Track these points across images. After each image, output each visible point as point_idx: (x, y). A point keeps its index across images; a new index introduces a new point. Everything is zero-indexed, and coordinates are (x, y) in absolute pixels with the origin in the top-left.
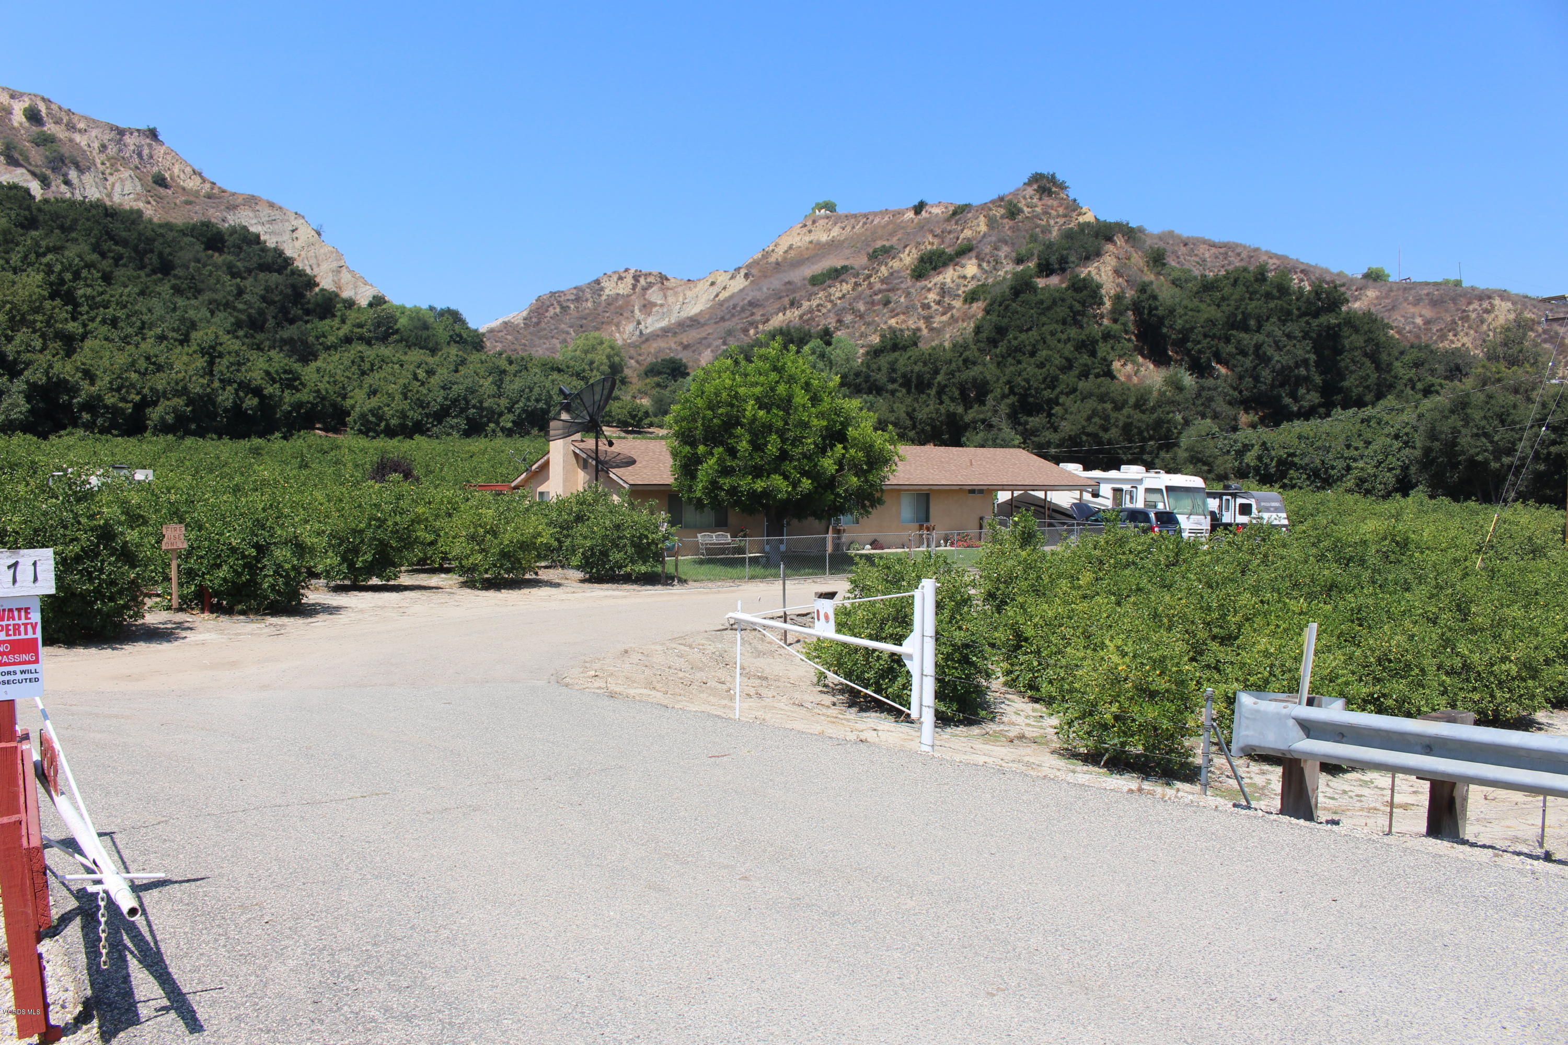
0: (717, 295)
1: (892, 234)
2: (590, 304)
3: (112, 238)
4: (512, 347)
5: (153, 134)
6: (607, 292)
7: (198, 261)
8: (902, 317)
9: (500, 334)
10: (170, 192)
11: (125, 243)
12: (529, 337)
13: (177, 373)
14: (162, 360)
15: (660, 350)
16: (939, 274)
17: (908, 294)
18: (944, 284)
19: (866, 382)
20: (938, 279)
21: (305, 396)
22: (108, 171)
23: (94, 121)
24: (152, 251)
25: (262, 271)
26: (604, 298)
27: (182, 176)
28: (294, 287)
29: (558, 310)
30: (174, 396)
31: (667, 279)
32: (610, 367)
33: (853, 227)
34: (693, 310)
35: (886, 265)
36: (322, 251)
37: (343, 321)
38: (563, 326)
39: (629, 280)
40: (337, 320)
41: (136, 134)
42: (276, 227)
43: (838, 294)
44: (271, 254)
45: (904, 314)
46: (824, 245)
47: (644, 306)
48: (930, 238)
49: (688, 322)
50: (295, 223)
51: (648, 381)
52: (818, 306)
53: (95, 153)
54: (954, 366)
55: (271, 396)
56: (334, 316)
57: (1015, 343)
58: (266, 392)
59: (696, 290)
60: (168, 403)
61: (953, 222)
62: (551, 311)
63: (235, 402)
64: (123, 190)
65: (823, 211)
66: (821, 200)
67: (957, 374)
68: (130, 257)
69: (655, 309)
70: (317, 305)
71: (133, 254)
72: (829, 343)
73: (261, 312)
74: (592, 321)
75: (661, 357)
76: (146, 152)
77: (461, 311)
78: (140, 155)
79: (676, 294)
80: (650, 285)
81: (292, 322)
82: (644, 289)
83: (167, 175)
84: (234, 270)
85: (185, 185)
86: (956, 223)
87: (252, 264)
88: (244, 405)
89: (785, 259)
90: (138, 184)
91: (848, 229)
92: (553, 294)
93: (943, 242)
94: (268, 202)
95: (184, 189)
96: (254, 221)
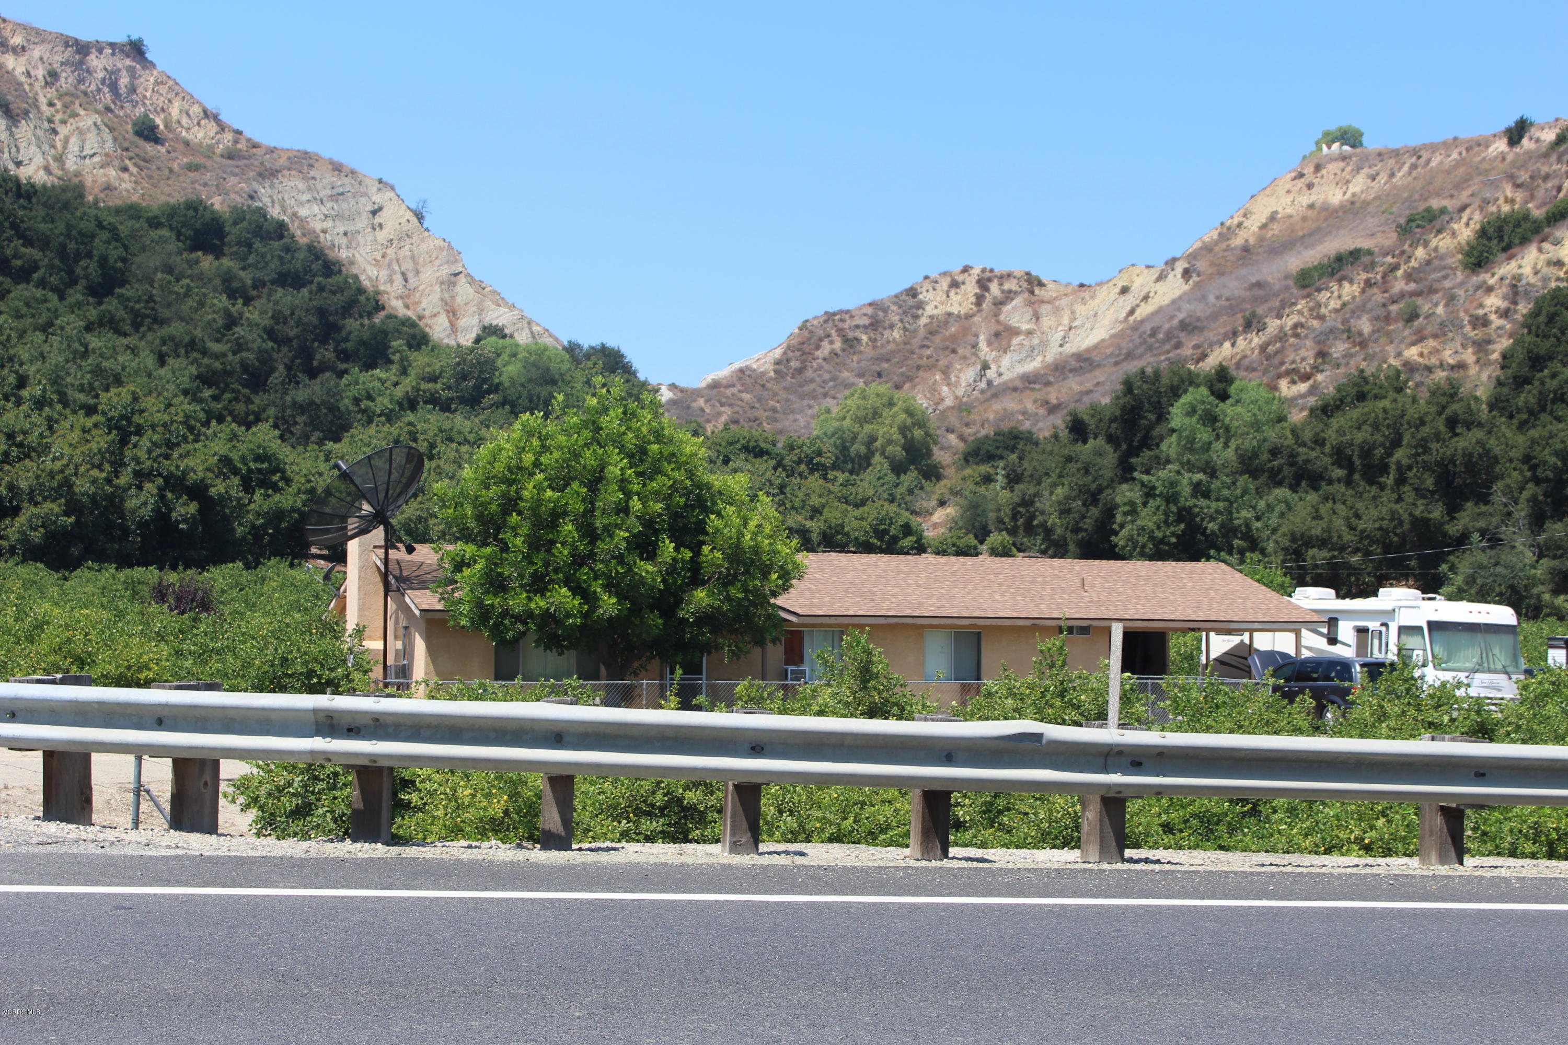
0: (1132, 312)
1: (1460, 185)
2: (896, 334)
3: (21, 235)
4: (751, 414)
5: (136, 50)
6: (929, 310)
7: (169, 270)
8: (1431, 343)
9: (729, 392)
10: (163, 150)
11: (44, 243)
12: (783, 395)
13: (55, 459)
14: (33, 438)
15: (1007, 415)
16: (1510, 258)
17: (1451, 299)
18: (1518, 278)
19: (1291, 465)
20: (1507, 269)
21: (287, 499)
22: (58, 117)
23: (38, 32)
24: (89, 255)
25: (283, 285)
26: (923, 321)
27: (185, 121)
28: (322, 312)
29: (838, 345)
30: (45, 499)
31: (1041, 284)
32: (904, 448)
33: (1392, 175)
34: (1084, 340)
35: (1426, 244)
36: (424, 246)
37: (404, 372)
38: (845, 374)
39: (971, 288)
40: (395, 368)
41: (108, 51)
42: (345, 206)
43: (1334, 304)
44: (301, 255)
45: (1435, 336)
46: (1336, 211)
47: (997, 335)
48: (1509, 191)
49: (1073, 364)
50: (378, 198)
51: (968, 471)
52: (1295, 326)
53: (38, 86)
54: (1426, 430)
55: (223, 499)
56: (390, 362)
57: (1552, 384)
58: (213, 491)
59: (1093, 303)
60: (35, 510)
61: (1554, 158)
62: (826, 348)
63: (156, 510)
64: (82, 149)
65: (1336, 146)
66: (1333, 126)
67: (1434, 446)
68: (52, 266)
69: (1016, 341)
70: (363, 343)
71: (57, 262)
72: (1223, 396)
73: (266, 361)
74: (900, 364)
75: (1005, 426)
76: (124, 81)
77: (624, 350)
78: (114, 87)
79: (1057, 311)
80: (1009, 296)
81: (313, 374)
82: (999, 304)
83: (159, 121)
84: (235, 284)
85: (190, 137)
86: (1559, 161)
87: (268, 274)
88: (174, 515)
89: (1261, 239)
90: (108, 137)
91: (1383, 178)
92: (829, 316)
93: (1532, 197)
94: (332, 162)
95: (187, 144)
96: (305, 197)
